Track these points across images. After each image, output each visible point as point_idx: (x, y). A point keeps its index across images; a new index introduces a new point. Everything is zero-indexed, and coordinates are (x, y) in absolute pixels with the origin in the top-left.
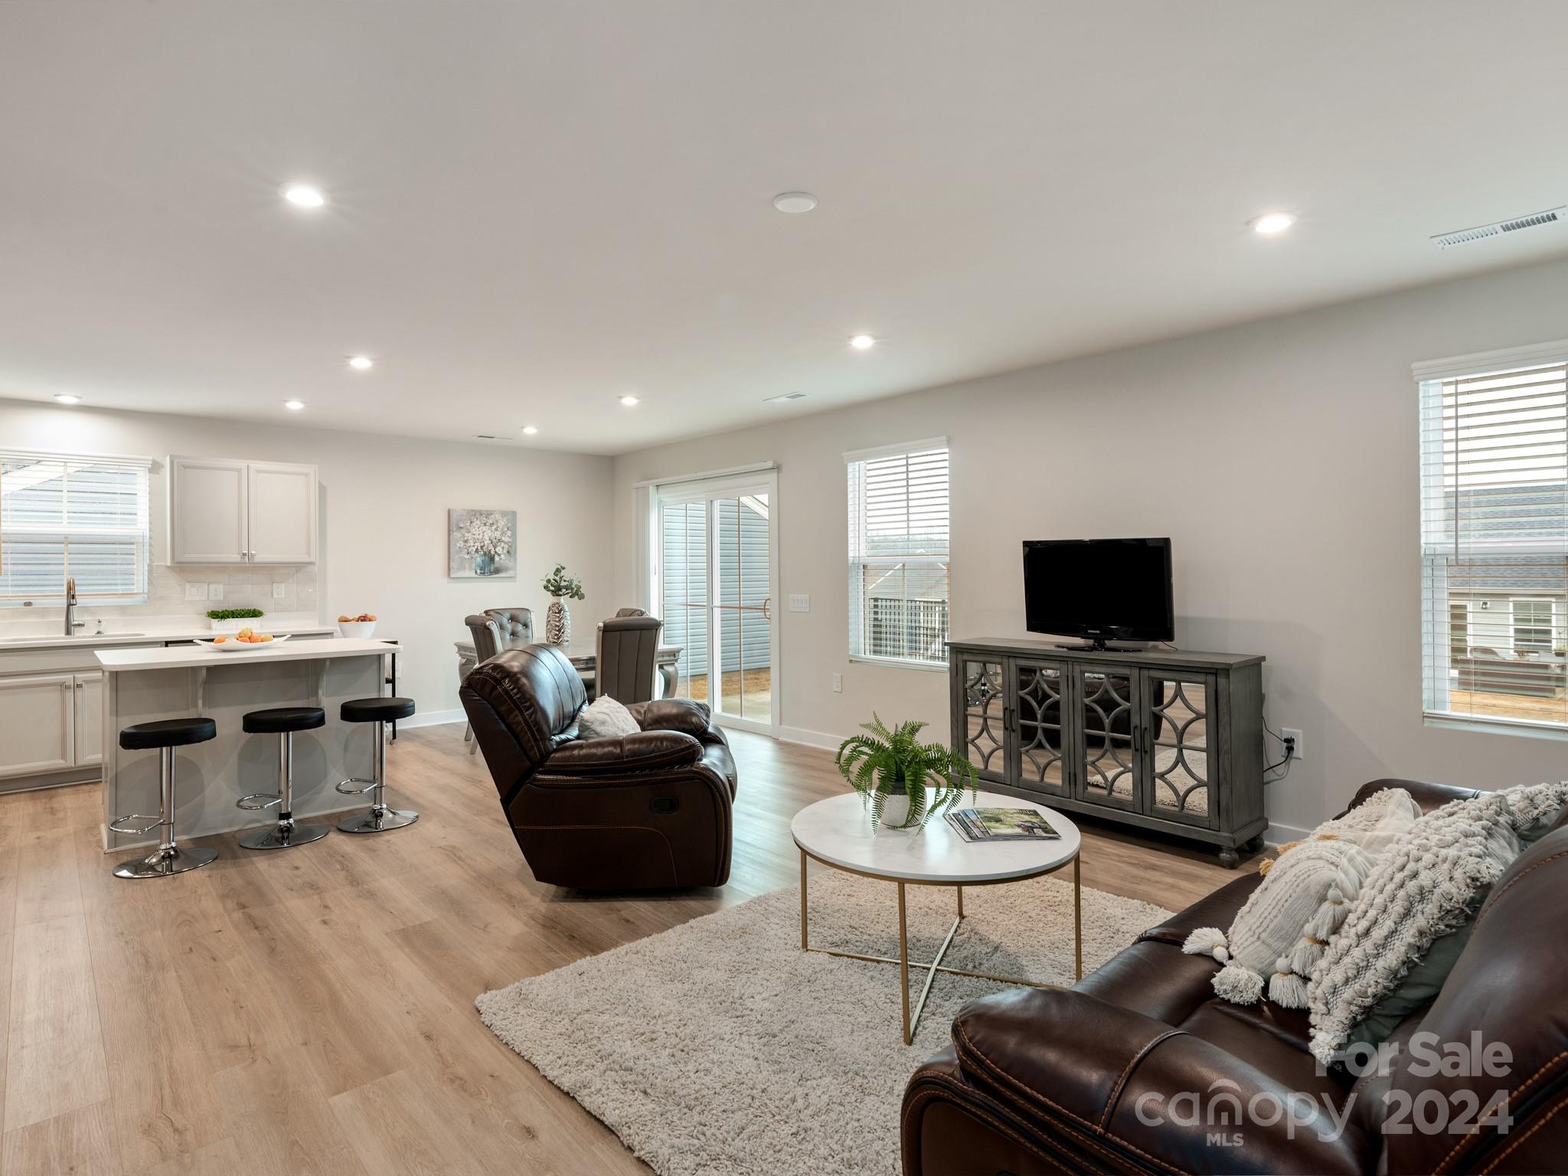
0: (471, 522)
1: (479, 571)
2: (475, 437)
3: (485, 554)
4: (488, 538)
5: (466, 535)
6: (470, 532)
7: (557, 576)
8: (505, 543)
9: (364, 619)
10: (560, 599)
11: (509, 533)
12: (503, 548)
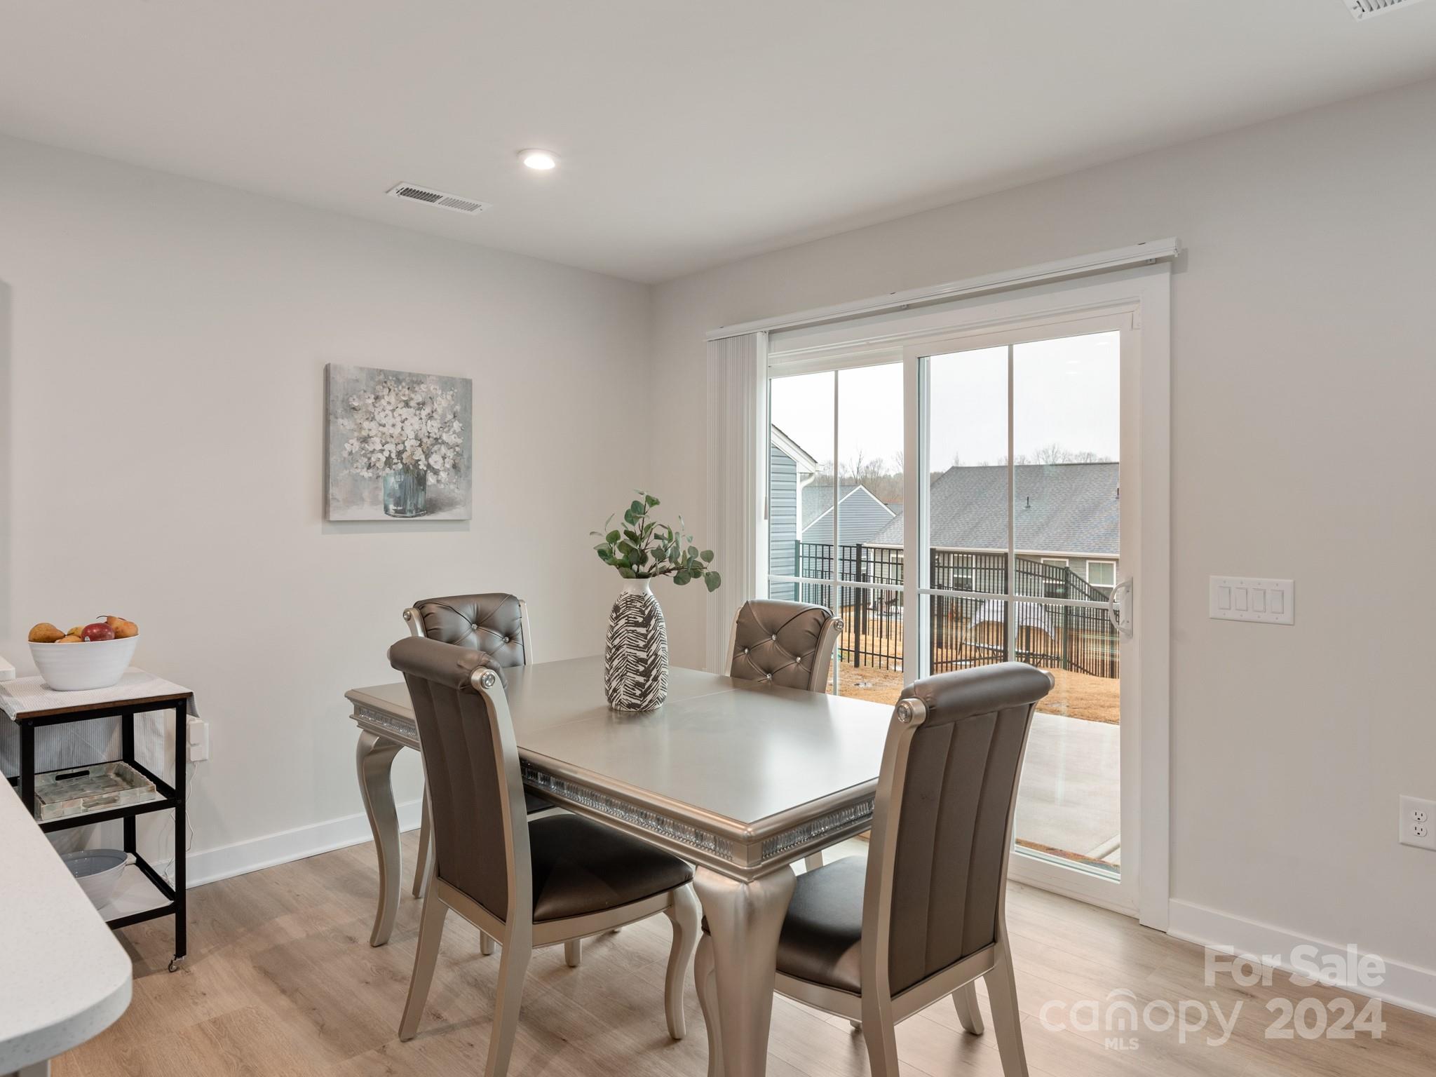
0: (377, 398)
1: (392, 507)
2: (393, 193)
3: (406, 469)
4: (412, 435)
5: (366, 425)
6: (373, 419)
7: (633, 523)
8: (450, 447)
9: (99, 632)
10: (642, 587)
11: (457, 426)
12: (444, 458)
